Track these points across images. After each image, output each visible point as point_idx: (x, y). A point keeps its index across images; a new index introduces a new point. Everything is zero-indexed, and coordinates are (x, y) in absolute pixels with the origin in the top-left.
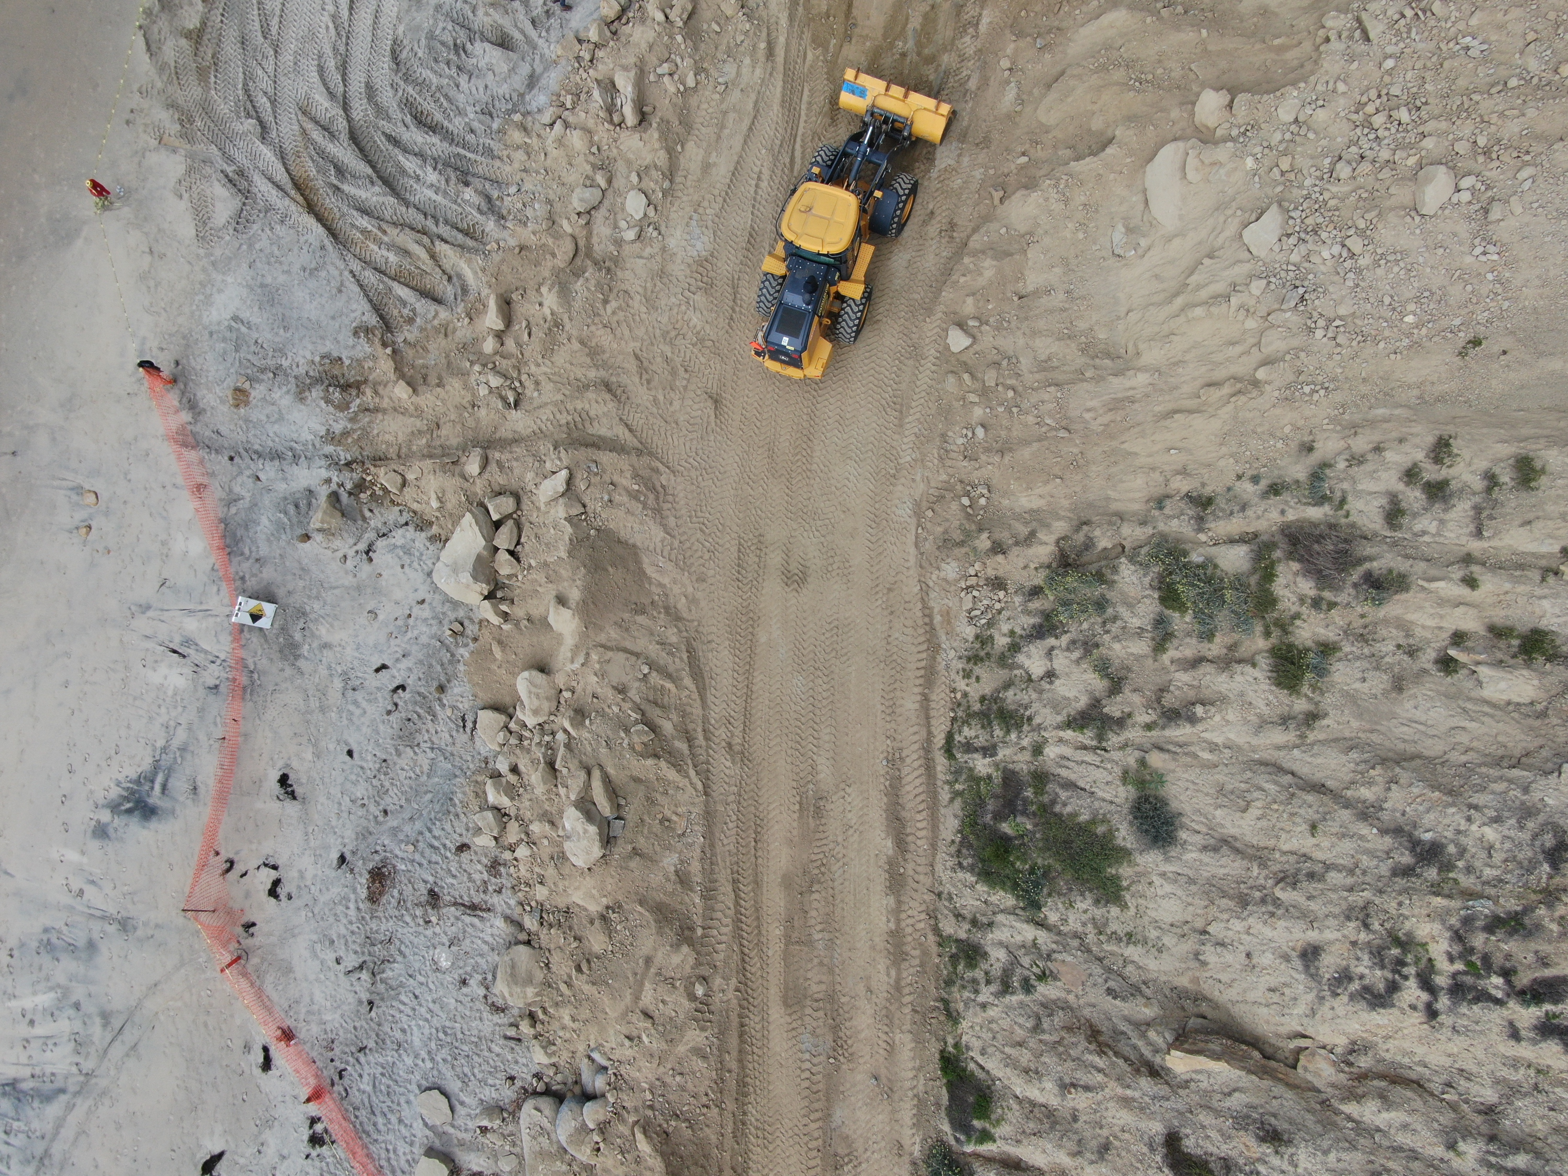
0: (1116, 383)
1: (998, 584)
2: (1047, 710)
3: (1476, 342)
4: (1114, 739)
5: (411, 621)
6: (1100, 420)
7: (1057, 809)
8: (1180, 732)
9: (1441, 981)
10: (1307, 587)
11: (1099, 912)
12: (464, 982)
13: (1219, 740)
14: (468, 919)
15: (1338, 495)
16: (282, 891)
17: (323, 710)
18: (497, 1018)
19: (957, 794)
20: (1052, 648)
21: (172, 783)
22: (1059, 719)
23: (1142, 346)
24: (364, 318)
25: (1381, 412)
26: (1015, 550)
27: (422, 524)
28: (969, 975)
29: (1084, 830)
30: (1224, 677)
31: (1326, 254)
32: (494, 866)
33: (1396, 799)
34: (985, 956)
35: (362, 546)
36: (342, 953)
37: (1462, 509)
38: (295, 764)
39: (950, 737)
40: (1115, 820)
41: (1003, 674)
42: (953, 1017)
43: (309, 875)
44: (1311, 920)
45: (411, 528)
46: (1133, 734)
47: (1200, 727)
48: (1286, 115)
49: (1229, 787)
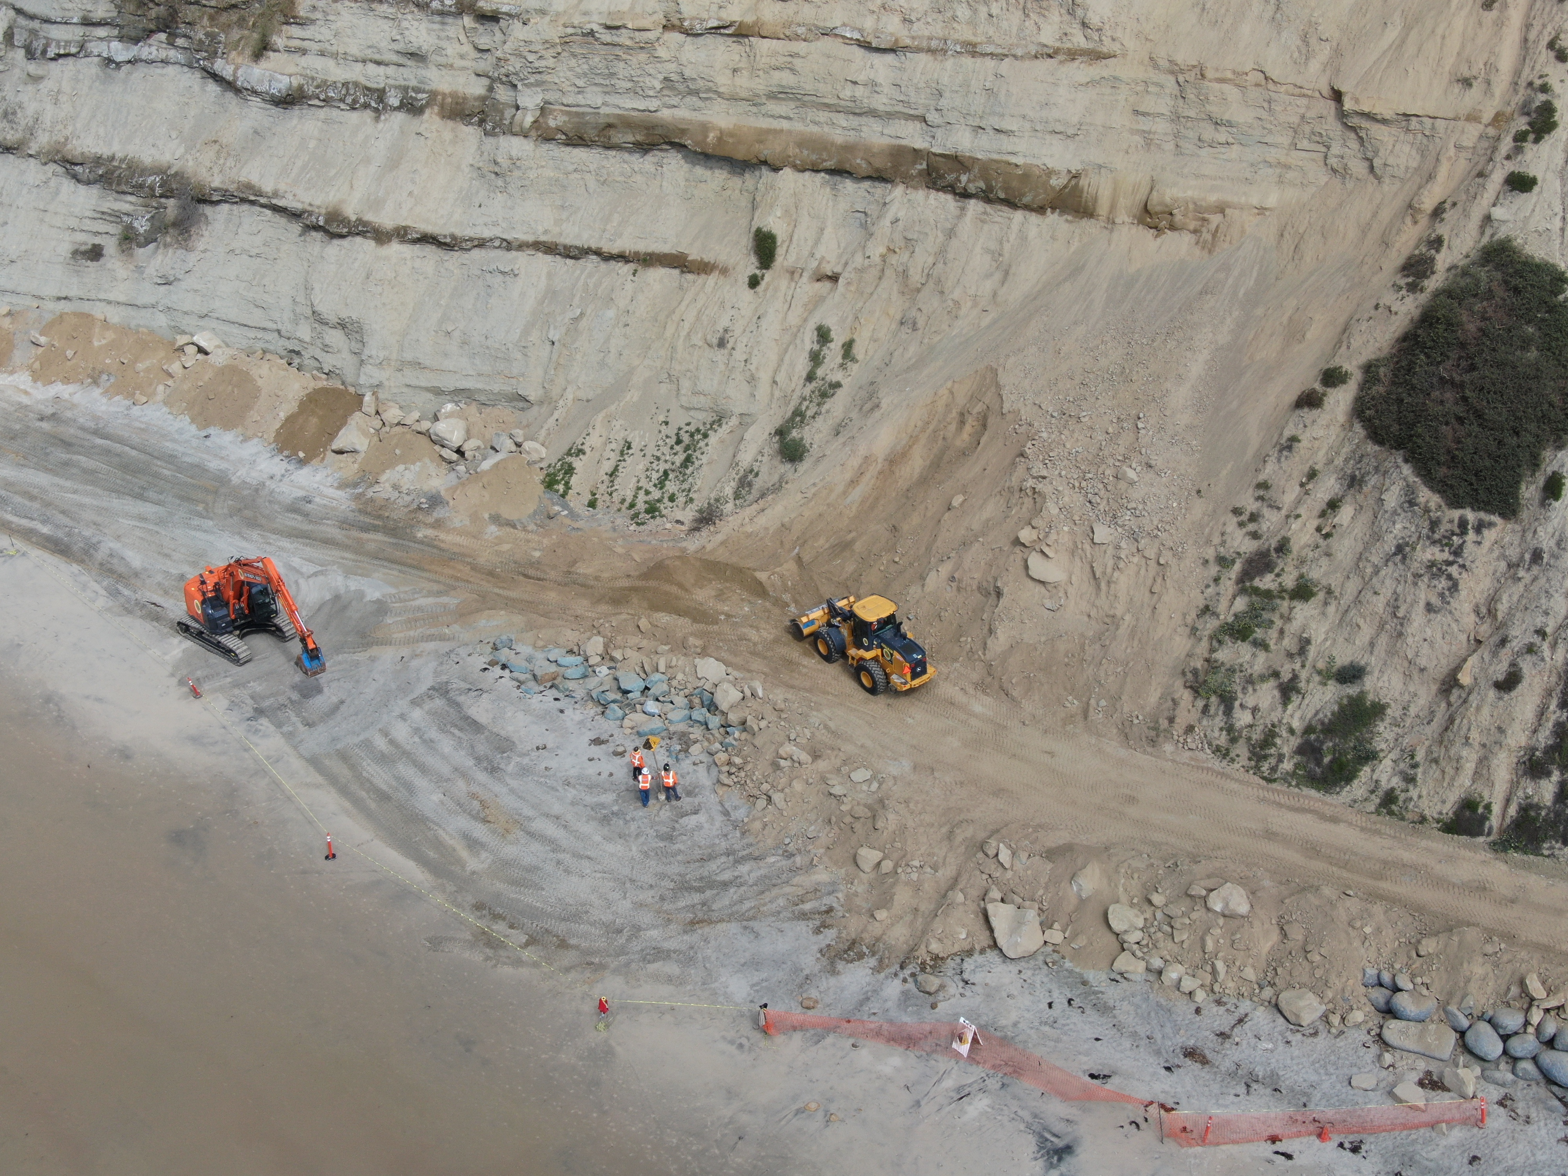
0: (1121, 631)
1: (1190, 729)
2: (1273, 714)
3: (1199, 492)
4: (1302, 685)
5: (1029, 981)
6: (1135, 645)
7: (1326, 721)
8: (1312, 651)
9: (1451, 558)
10: (1269, 577)
11: (1388, 720)
12: (1288, 1042)
13: (1323, 636)
14: (1246, 1026)
15: (1234, 555)
16: (1170, 1104)
17: (1058, 1040)
18: (1323, 1035)
19: (1297, 786)
20: (1241, 705)
21: (1055, 1130)
22: (1280, 708)
23: (1111, 613)
24: (811, 926)
25: (1207, 530)
26: (1177, 712)
27: (970, 953)
28: (1400, 803)
29: (1342, 708)
30: (1294, 623)
31: (1127, 518)
32: (1219, 1003)
33: (1375, 559)
34: (1393, 790)
35: (961, 984)
36: (1234, 1092)
37: (1266, 512)
38: (1086, 1067)
39: (1264, 778)
40: (1343, 693)
41: (1242, 741)
42: (1423, 820)
43: (1167, 1088)
44: (1415, 602)
45: (967, 959)
46: (1304, 675)
47: (1313, 642)
48: (1055, 511)
49: (1347, 636)
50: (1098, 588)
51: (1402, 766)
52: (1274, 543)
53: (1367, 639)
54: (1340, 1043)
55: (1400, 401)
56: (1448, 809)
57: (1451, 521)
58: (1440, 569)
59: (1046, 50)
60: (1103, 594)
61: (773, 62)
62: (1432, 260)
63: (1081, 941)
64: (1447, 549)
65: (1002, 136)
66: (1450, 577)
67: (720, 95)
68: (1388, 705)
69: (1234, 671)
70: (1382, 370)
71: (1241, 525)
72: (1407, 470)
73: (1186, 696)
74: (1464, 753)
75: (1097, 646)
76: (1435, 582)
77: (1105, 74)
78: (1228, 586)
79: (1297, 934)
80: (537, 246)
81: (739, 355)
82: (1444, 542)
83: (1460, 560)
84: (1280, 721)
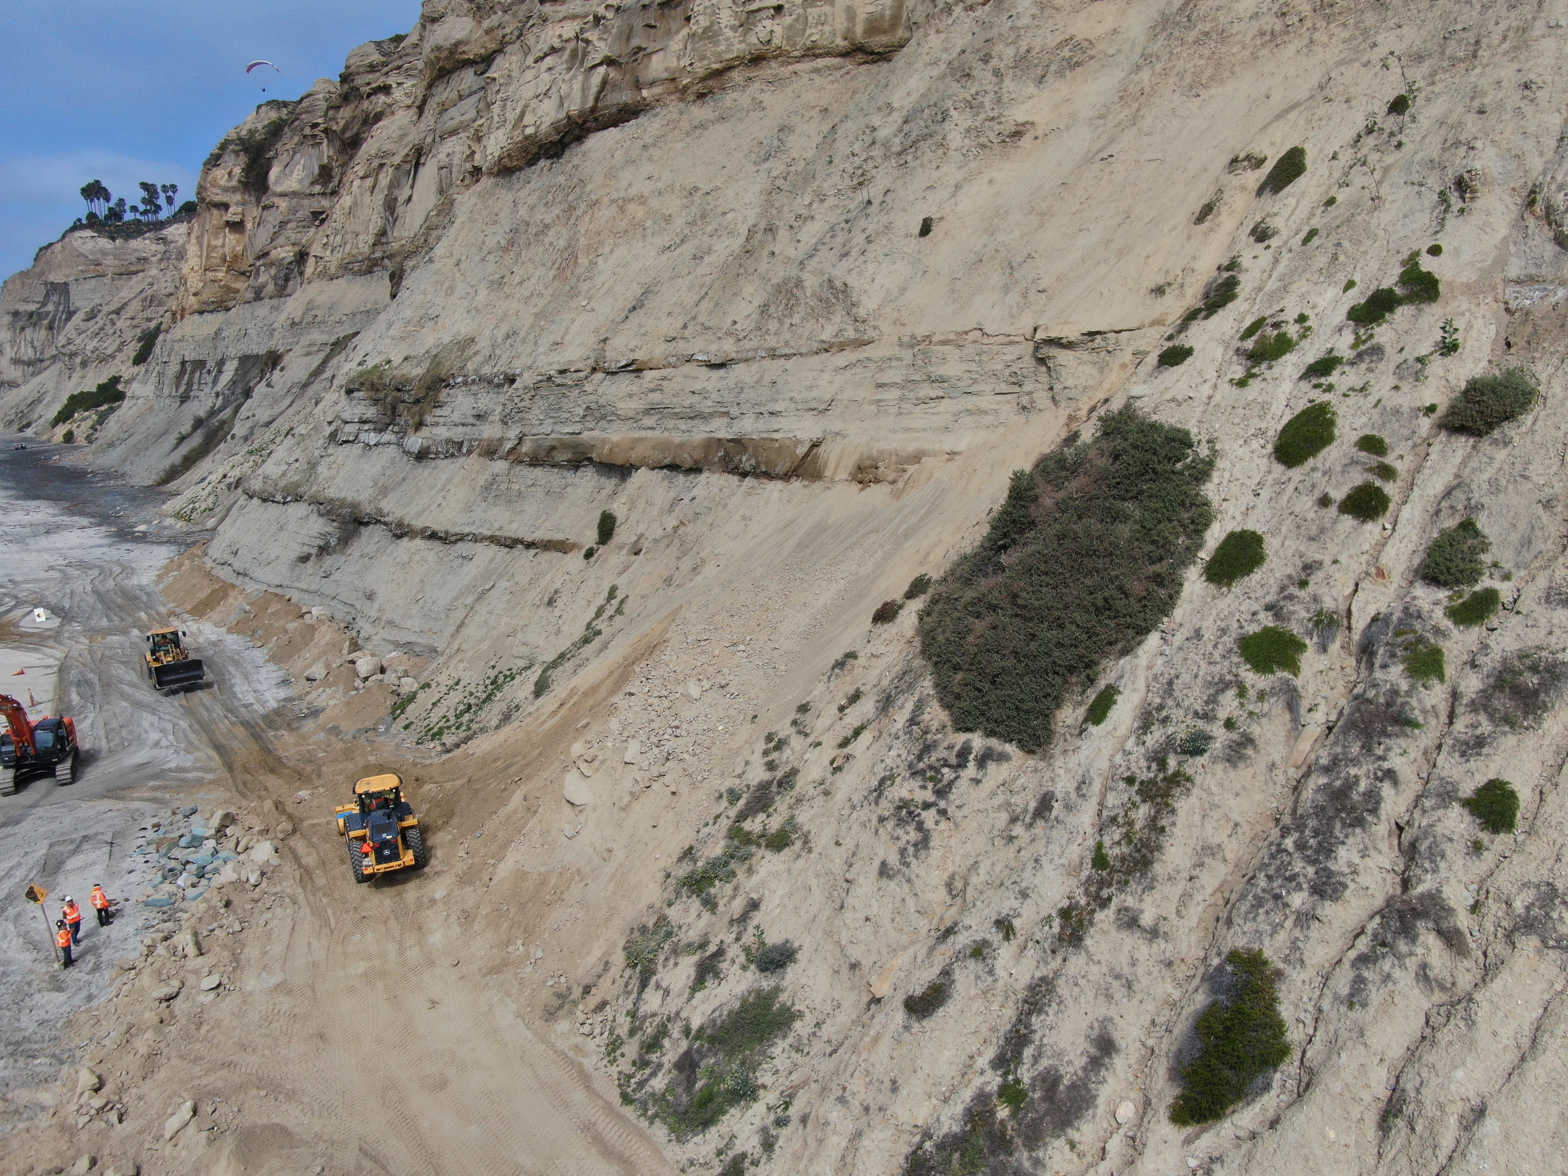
0: (608, 869)
1: (602, 1006)
2: (676, 1001)
3: (755, 717)
4: (724, 965)
6: (610, 888)
8: (755, 920)
9: (932, 799)
10: (760, 817)
11: (790, 1040)
15: (745, 789)
19: (653, 1118)
20: (656, 983)
22: (688, 994)
23: (611, 846)
25: (739, 760)
26: (600, 981)
30: (754, 878)
31: (667, 737)
37: (794, 738)
39: (624, 1096)
40: (756, 986)
41: (637, 1036)
44: (871, 859)
46: (734, 951)
48: (614, 726)
49: (798, 903)
50: (612, 815)
52: (780, 775)
53: (812, 910)
57: (950, 748)
58: (910, 813)
59: (825, 346)
61: (652, 386)
64: (930, 785)
67: (618, 416)
68: (801, 1015)
69: (671, 934)
72: (929, 681)
74: (835, 1118)
76: (900, 832)
77: (861, 357)
78: (723, 825)
80: (493, 540)
81: (557, 612)
82: (930, 775)
83: (942, 804)
84: (678, 1014)
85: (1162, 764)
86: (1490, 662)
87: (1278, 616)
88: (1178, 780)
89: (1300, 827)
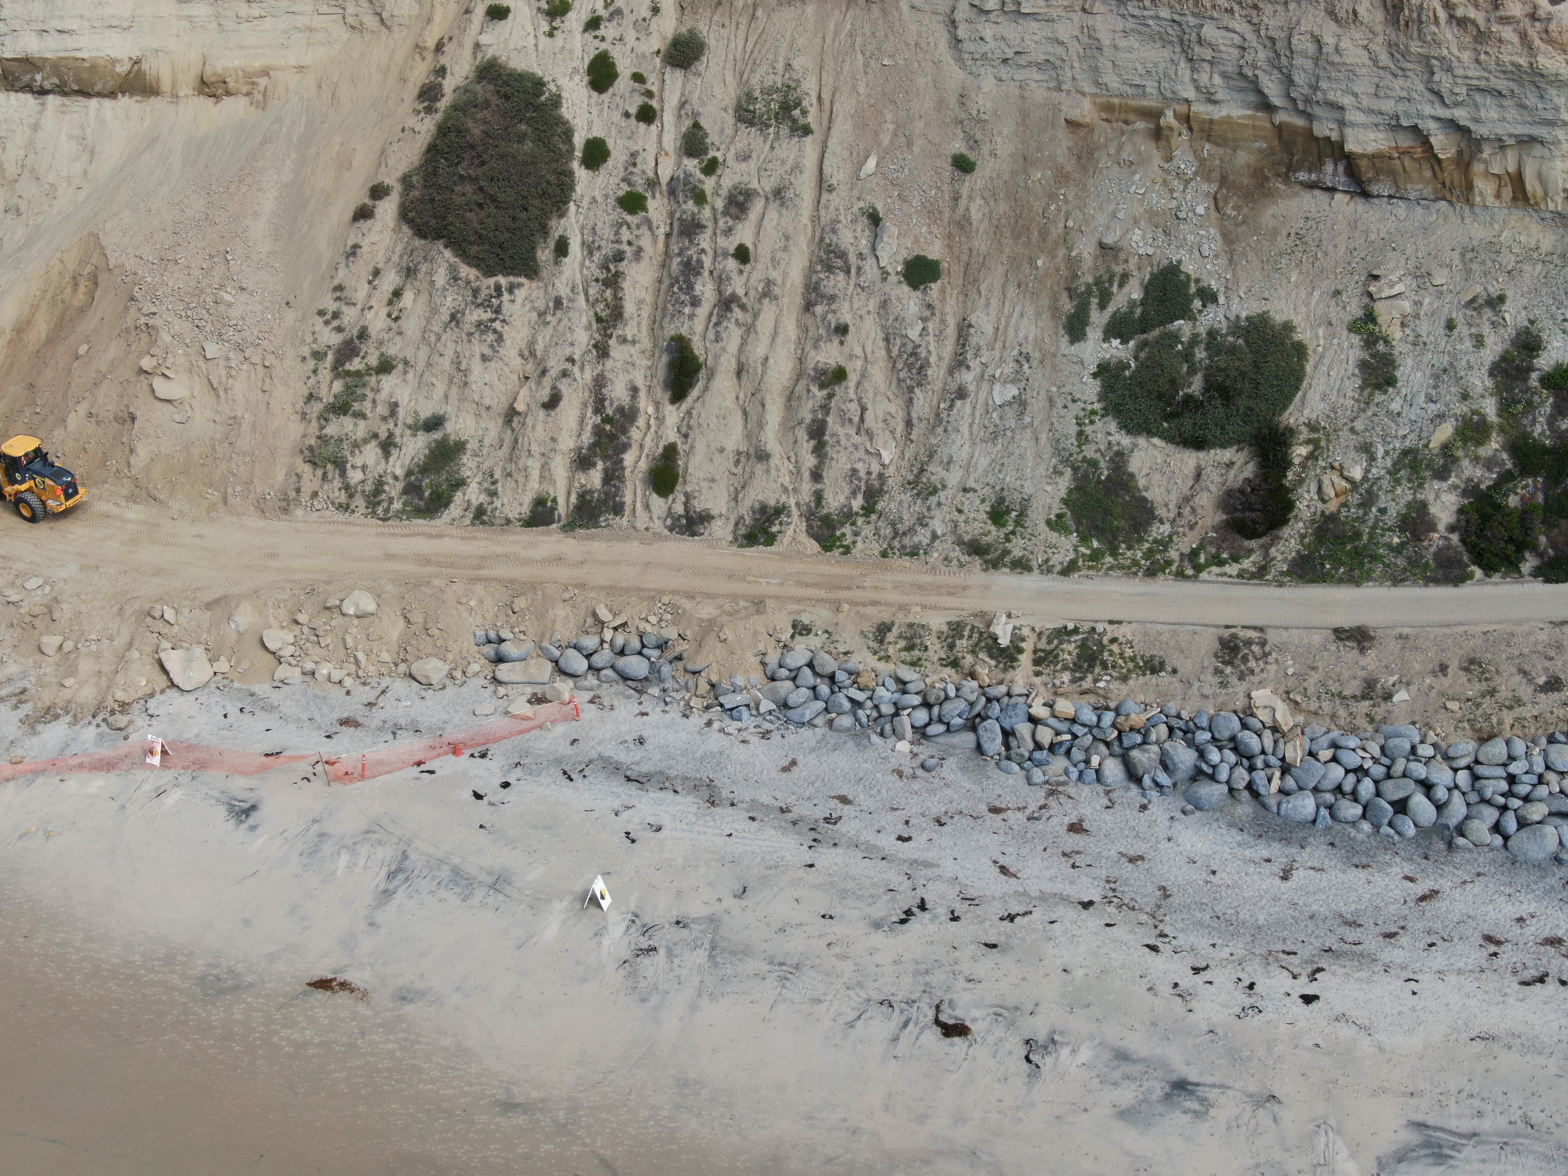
0: (243, 428)
1: (315, 495)
2: (379, 467)
3: (288, 303)
4: (398, 439)
5: (205, 703)
6: (257, 437)
7: (421, 463)
8: (401, 412)
9: (494, 316)
10: (357, 360)
11: (469, 453)
12: (422, 698)
13: (408, 398)
14: (388, 695)
15: (326, 349)
16: (333, 760)
17: (235, 738)
18: (450, 687)
19: (407, 519)
20: (352, 466)
21: (241, 798)
22: (383, 461)
23: (233, 415)
24: (9, 705)
25: (300, 333)
26: (302, 483)
28: (489, 513)
29: (432, 451)
30: (383, 392)
31: (231, 333)
34: (481, 504)
35: (147, 718)
36: (383, 740)
38: (261, 751)
39: (380, 519)
40: (430, 439)
41: (358, 495)
42: (508, 522)
43: (329, 749)
44: (472, 356)
45: (150, 700)
46: (397, 432)
47: (401, 405)
49: (426, 394)
50: (218, 396)
51: (485, 485)
52: (355, 332)
53: (442, 393)
54: (464, 689)
55: (432, 200)
56: (525, 509)
57: (488, 287)
58: (486, 326)
60: (223, 401)
62: (440, 85)
63: (245, 665)
64: (489, 310)
65: (65, 36)
66: (495, 331)
68: (467, 441)
69: (341, 441)
70: (414, 178)
71: (327, 323)
72: (448, 254)
73: (307, 469)
74: (529, 463)
75: (226, 445)
76: (485, 337)
78: (325, 374)
79: (417, 617)
82: (486, 304)
83: (501, 317)
84: (385, 472)
85: (608, 270)
86: (724, 192)
87: (629, 184)
88: (618, 275)
89: (677, 282)
